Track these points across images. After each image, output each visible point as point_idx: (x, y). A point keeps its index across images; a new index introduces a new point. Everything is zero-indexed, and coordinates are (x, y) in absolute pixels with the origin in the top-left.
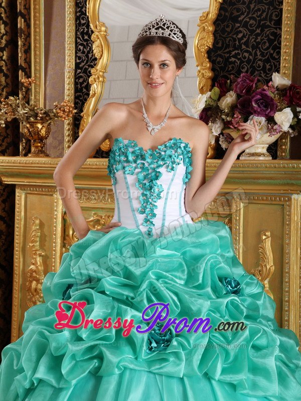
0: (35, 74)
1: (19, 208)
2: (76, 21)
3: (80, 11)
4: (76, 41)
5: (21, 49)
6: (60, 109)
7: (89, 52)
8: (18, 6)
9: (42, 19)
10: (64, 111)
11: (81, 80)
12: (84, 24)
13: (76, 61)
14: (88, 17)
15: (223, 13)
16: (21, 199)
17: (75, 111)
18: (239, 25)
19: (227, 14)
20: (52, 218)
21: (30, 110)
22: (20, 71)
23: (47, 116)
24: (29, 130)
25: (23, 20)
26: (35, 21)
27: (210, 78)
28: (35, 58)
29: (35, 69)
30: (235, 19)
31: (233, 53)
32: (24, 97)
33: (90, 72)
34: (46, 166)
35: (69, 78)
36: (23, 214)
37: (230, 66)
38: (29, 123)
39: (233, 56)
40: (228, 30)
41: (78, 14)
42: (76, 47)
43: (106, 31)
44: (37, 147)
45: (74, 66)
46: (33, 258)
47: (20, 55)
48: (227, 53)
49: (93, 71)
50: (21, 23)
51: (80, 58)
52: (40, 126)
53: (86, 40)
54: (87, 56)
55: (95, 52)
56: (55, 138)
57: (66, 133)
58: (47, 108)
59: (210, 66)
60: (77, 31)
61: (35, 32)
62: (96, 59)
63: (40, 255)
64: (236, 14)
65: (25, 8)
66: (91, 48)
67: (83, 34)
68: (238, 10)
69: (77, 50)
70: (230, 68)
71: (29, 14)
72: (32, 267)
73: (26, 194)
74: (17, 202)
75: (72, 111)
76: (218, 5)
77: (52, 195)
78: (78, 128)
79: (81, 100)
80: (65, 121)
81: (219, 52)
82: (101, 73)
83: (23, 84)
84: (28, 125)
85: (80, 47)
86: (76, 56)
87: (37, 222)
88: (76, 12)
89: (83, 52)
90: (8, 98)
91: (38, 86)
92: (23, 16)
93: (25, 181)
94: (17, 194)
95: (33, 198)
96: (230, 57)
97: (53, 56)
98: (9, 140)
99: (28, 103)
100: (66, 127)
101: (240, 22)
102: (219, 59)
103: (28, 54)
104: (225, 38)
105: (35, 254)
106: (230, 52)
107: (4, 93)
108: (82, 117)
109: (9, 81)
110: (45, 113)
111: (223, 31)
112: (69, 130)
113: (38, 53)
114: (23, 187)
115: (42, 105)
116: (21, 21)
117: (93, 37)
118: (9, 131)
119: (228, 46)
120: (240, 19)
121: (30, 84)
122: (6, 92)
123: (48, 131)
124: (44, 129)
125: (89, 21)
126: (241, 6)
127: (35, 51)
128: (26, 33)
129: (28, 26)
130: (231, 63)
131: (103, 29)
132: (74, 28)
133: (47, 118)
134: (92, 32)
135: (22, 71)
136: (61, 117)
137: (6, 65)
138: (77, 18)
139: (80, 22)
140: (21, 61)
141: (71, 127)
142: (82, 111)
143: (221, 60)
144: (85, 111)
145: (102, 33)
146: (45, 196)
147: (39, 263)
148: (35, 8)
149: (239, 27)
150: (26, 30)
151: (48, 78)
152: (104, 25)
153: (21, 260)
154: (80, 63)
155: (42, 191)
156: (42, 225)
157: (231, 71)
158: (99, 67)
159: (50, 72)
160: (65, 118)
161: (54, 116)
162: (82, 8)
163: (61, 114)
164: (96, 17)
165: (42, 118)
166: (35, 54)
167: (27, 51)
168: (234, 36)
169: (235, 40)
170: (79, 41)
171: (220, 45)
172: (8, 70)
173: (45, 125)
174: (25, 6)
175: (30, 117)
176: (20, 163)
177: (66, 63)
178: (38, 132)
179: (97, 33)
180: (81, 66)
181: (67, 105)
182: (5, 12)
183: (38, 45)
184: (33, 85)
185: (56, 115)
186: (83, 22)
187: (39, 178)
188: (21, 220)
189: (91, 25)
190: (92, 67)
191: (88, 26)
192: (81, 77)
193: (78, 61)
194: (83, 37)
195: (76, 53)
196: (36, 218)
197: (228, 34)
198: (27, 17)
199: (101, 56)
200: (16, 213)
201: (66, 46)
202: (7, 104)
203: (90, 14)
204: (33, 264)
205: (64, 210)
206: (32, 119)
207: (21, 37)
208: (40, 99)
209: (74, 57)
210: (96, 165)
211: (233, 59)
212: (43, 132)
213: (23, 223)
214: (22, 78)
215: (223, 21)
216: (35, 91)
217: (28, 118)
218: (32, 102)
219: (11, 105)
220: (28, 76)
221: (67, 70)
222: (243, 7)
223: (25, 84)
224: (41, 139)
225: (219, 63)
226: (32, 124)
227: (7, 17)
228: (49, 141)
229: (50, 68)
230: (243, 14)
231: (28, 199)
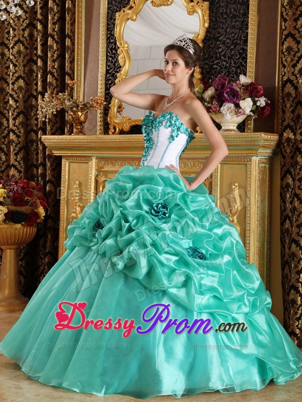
0: (77, 78)
1: (65, 173)
2: (107, 40)
3: (110, 34)
4: (107, 54)
5: (68, 60)
6: (94, 101)
7: (115, 62)
8: (67, 30)
9: (83, 39)
10: (97, 103)
11: (110, 82)
12: (112, 43)
13: (106, 68)
14: (115, 38)
15: (209, 35)
16: (65, 166)
17: (105, 103)
18: (219, 43)
19: (211, 35)
20: (87, 180)
21: (73, 103)
22: (67, 76)
23: (85, 107)
24: (72, 117)
25: (69, 40)
26: (78, 40)
27: (199, 79)
28: (77, 67)
29: (77, 74)
30: (217, 39)
31: (216, 62)
32: (69, 95)
33: (116, 76)
34: (85, 141)
35: (101, 80)
36: (67, 177)
37: (214, 71)
38: (72, 111)
39: (216, 64)
40: (212, 46)
41: (109, 36)
42: (107, 59)
43: (128, 47)
44: (78, 129)
45: (105, 72)
46: (74, 208)
47: (67, 65)
48: (211, 62)
49: (118, 75)
50: (68, 42)
51: (109, 66)
52: (80, 114)
53: (114, 54)
54: (114, 65)
55: (120, 61)
56: (90, 124)
57: (99, 119)
58: (86, 102)
59: (199, 71)
60: (107, 47)
61: (78, 48)
62: (120, 67)
63: (79, 206)
64: (217, 35)
65: (71, 32)
66: (117, 59)
67: (111, 49)
68: (219, 33)
69: (107, 61)
70: (214, 72)
71: (74, 36)
72: (73, 215)
73: (70, 163)
74: (63, 168)
75: (103, 103)
76: (205, 29)
77: (88, 163)
78: (107, 116)
79: (109, 96)
80: (98, 110)
81: (206, 62)
82: (124, 77)
83: (68, 84)
84: (72, 113)
85: (109, 58)
86: (107, 65)
87: (77, 182)
88: (107, 34)
89: (112, 62)
90: (58, 94)
91: (79, 86)
92: (70, 37)
93: (69, 153)
94: (63, 163)
95: (74, 166)
96: (213, 65)
97: (90, 65)
98: (58, 125)
99: (72, 98)
100: (99, 115)
101: (220, 41)
102: (206, 66)
103: (73, 64)
104: (210, 52)
105: (76, 205)
106: (213, 61)
107: (55, 92)
108: (110, 108)
109: (58, 83)
110: (84, 105)
111: (209, 47)
112: (100, 117)
113: (79, 63)
114: (67, 157)
115: (81, 99)
116: (68, 41)
117: (119, 51)
118: (58, 119)
119: (212, 57)
120: (220, 39)
121: (74, 84)
122: (56, 91)
123: (86, 118)
124: (83, 116)
125: (116, 40)
126: (221, 30)
127: (77, 62)
128: (72, 49)
129: (73, 44)
130: (214, 69)
131: (126, 45)
132: (105, 45)
133: (86, 108)
134: (118, 48)
135: (68, 76)
136: (95, 107)
137: (57, 72)
138: (108, 39)
139: (110, 41)
140: (67, 69)
141: (102, 115)
142: (110, 104)
143: (208, 67)
144: (112, 103)
145: (125, 48)
146: (83, 164)
147: (78, 212)
148: (78, 32)
149: (219, 44)
150: (71, 47)
151: (86, 81)
152: (126, 43)
153: (66, 210)
154: (109, 70)
155: (81, 160)
156: (80, 184)
157: (214, 74)
158: (122, 72)
159: (87, 77)
160: (98, 108)
161: (90, 106)
162: (111, 31)
163: (95, 105)
164: (122, 38)
165: (82, 108)
166: (78, 64)
167: (72, 62)
168: (216, 51)
169: (217, 53)
170: (109, 54)
171: (206, 57)
172: (58, 75)
173: (84, 113)
174: (71, 30)
175: (73, 107)
176: (65, 140)
177: (100, 70)
178: (79, 119)
179: (122, 49)
180: (110, 72)
181: (100, 99)
182: (57, 35)
183: (79, 58)
184: (75, 85)
185: (92, 106)
186: (112, 41)
187: (79, 150)
188: (65, 181)
189: (118, 43)
190: (118, 72)
191: (115, 44)
192: (110, 79)
193: (108, 68)
194: (112, 52)
195: (107, 63)
196: (77, 180)
197: (212, 49)
198: (72, 38)
199: (124, 64)
200: (62, 176)
201: (100, 58)
202: (58, 98)
203: (117, 35)
204: (74, 213)
205: (96, 173)
206: (75, 109)
207: (68, 52)
208: (80, 96)
209: (105, 66)
210: (119, 139)
211: (215, 66)
212: (82, 118)
213: (67, 183)
214: (68, 81)
215: (209, 40)
216: (77, 90)
217: (72, 108)
218: (75, 98)
219: (60, 100)
220: (72, 79)
221: (100, 75)
222: (222, 31)
223: (70, 85)
224: (81, 123)
225: (206, 69)
226: (75, 112)
227: (58, 38)
228: (86, 125)
229: (88, 73)
230: (222, 35)
231: (71, 166)
